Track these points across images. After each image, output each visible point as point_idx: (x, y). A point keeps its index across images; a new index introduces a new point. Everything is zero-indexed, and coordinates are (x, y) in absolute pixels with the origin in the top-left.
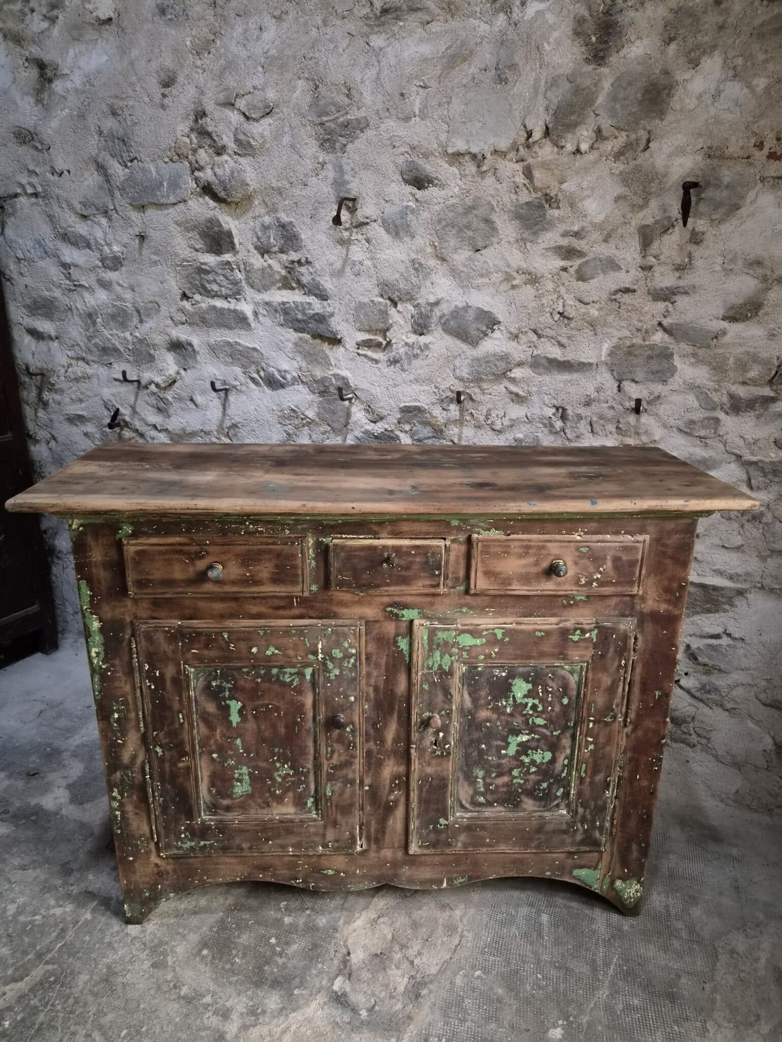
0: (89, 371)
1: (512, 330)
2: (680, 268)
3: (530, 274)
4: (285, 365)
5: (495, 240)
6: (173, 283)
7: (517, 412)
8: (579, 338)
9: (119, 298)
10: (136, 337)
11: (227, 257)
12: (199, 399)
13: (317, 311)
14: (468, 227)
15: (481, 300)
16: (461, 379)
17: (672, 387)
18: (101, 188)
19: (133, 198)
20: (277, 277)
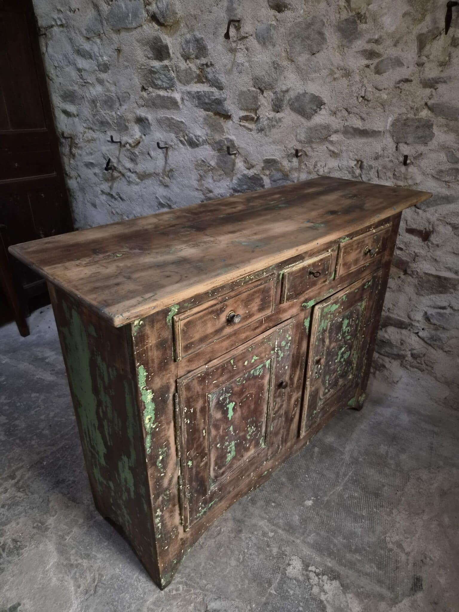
0: (95, 136)
1: (332, 108)
2: (443, 64)
3: (345, 70)
4: (199, 133)
5: (324, 46)
6: (137, 80)
7: (333, 163)
8: (374, 114)
9: (108, 90)
10: (118, 115)
11: (166, 62)
12: (152, 153)
13: (217, 97)
14: (308, 38)
15: (313, 88)
16: (300, 142)
17: (430, 148)
18: (96, 19)
19: (113, 25)
20: (195, 75)
